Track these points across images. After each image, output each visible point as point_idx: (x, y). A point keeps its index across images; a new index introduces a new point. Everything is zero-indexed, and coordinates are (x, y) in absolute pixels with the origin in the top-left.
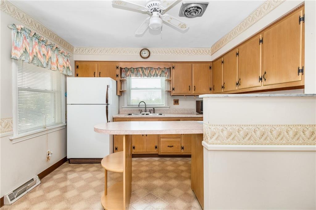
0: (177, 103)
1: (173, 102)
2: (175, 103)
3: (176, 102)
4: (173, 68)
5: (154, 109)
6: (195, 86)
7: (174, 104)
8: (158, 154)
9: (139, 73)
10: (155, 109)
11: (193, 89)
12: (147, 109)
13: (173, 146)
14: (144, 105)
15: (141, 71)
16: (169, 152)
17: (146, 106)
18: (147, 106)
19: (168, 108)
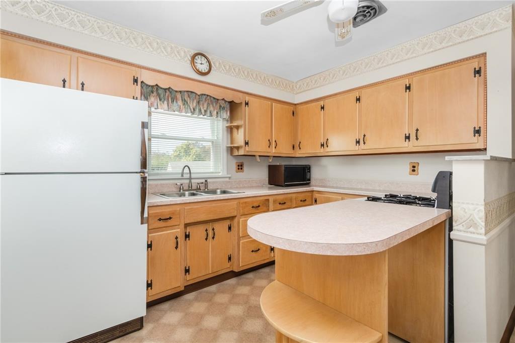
0: (241, 169)
1: (234, 167)
2: (239, 169)
3: (240, 167)
4: (247, 104)
5: (206, 181)
6: (275, 141)
7: (237, 172)
8: (232, 271)
9: (176, 102)
10: (208, 180)
11: (274, 146)
12: (193, 181)
13: (259, 249)
14: (188, 174)
15: (180, 101)
16: (254, 261)
17: (191, 176)
18: (193, 176)
19: (228, 179)
